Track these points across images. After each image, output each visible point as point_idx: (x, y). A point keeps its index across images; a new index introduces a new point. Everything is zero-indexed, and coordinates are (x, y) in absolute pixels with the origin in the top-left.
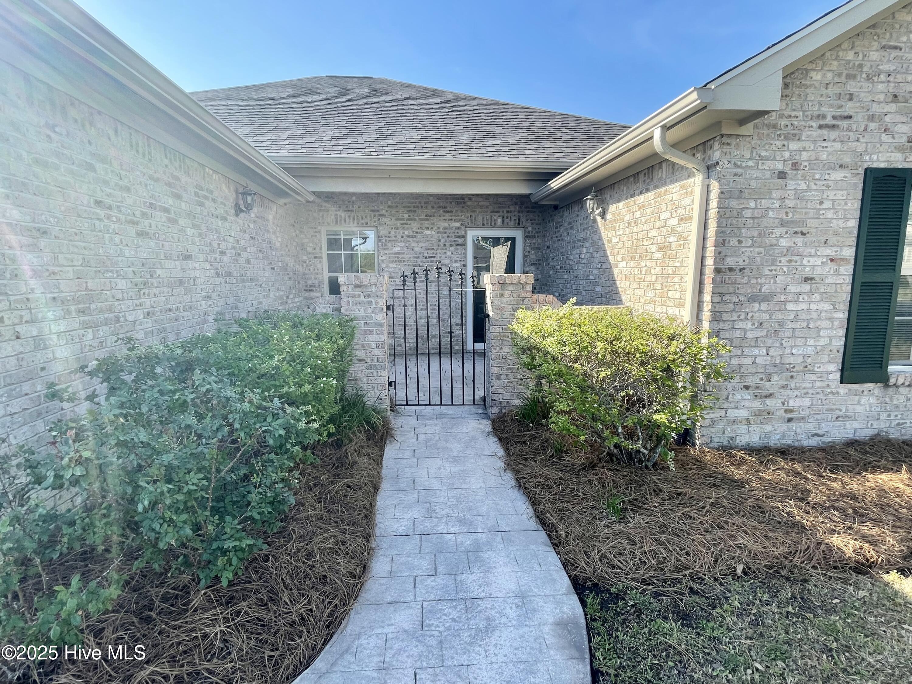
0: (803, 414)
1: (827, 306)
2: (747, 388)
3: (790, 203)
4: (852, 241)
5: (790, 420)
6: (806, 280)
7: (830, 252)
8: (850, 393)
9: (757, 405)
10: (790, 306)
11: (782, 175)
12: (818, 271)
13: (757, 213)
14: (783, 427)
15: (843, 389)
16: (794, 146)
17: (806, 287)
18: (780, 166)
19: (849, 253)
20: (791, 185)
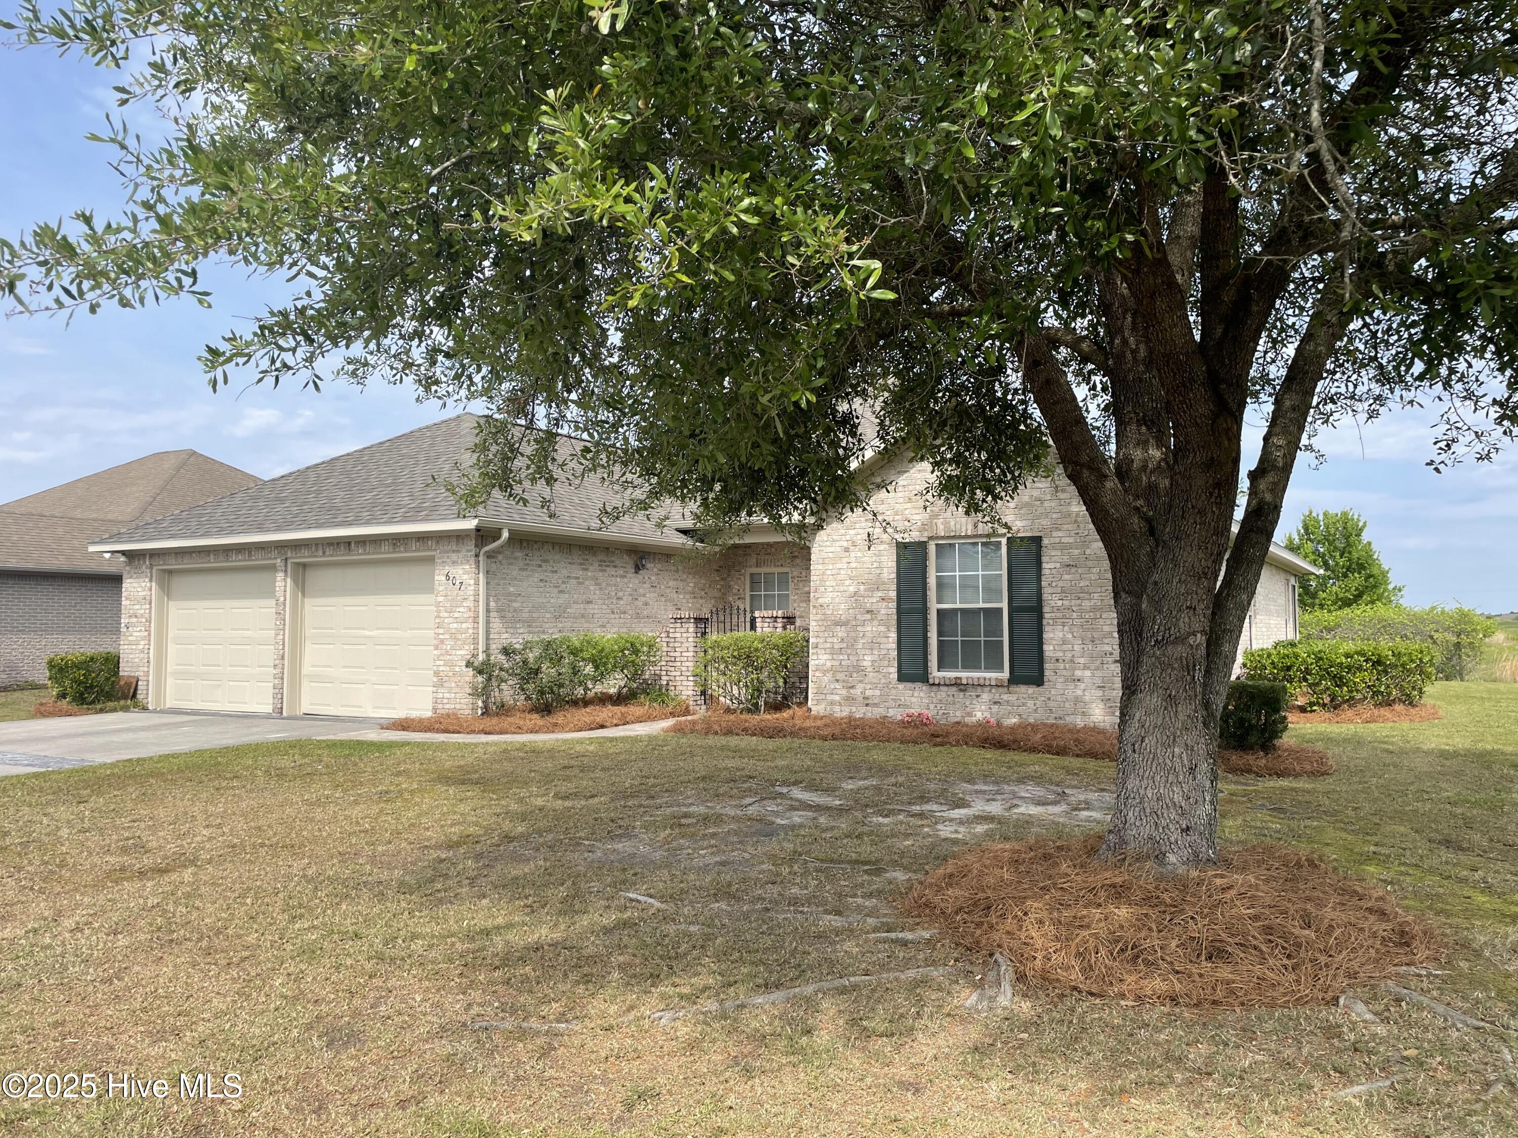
0: (876, 701)
1: (882, 629)
2: (837, 681)
3: (853, 565)
4: (894, 587)
5: (867, 705)
6: (868, 612)
7: (880, 594)
8: (905, 688)
9: (844, 692)
10: (859, 628)
11: (847, 550)
12: (874, 607)
13: (834, 572)
14: (863, 709)
15: (901, 686)
16: (852, 532)
17: (868, 616)
18: (845, 544)
19: (893, 594)
20: (853, 555)
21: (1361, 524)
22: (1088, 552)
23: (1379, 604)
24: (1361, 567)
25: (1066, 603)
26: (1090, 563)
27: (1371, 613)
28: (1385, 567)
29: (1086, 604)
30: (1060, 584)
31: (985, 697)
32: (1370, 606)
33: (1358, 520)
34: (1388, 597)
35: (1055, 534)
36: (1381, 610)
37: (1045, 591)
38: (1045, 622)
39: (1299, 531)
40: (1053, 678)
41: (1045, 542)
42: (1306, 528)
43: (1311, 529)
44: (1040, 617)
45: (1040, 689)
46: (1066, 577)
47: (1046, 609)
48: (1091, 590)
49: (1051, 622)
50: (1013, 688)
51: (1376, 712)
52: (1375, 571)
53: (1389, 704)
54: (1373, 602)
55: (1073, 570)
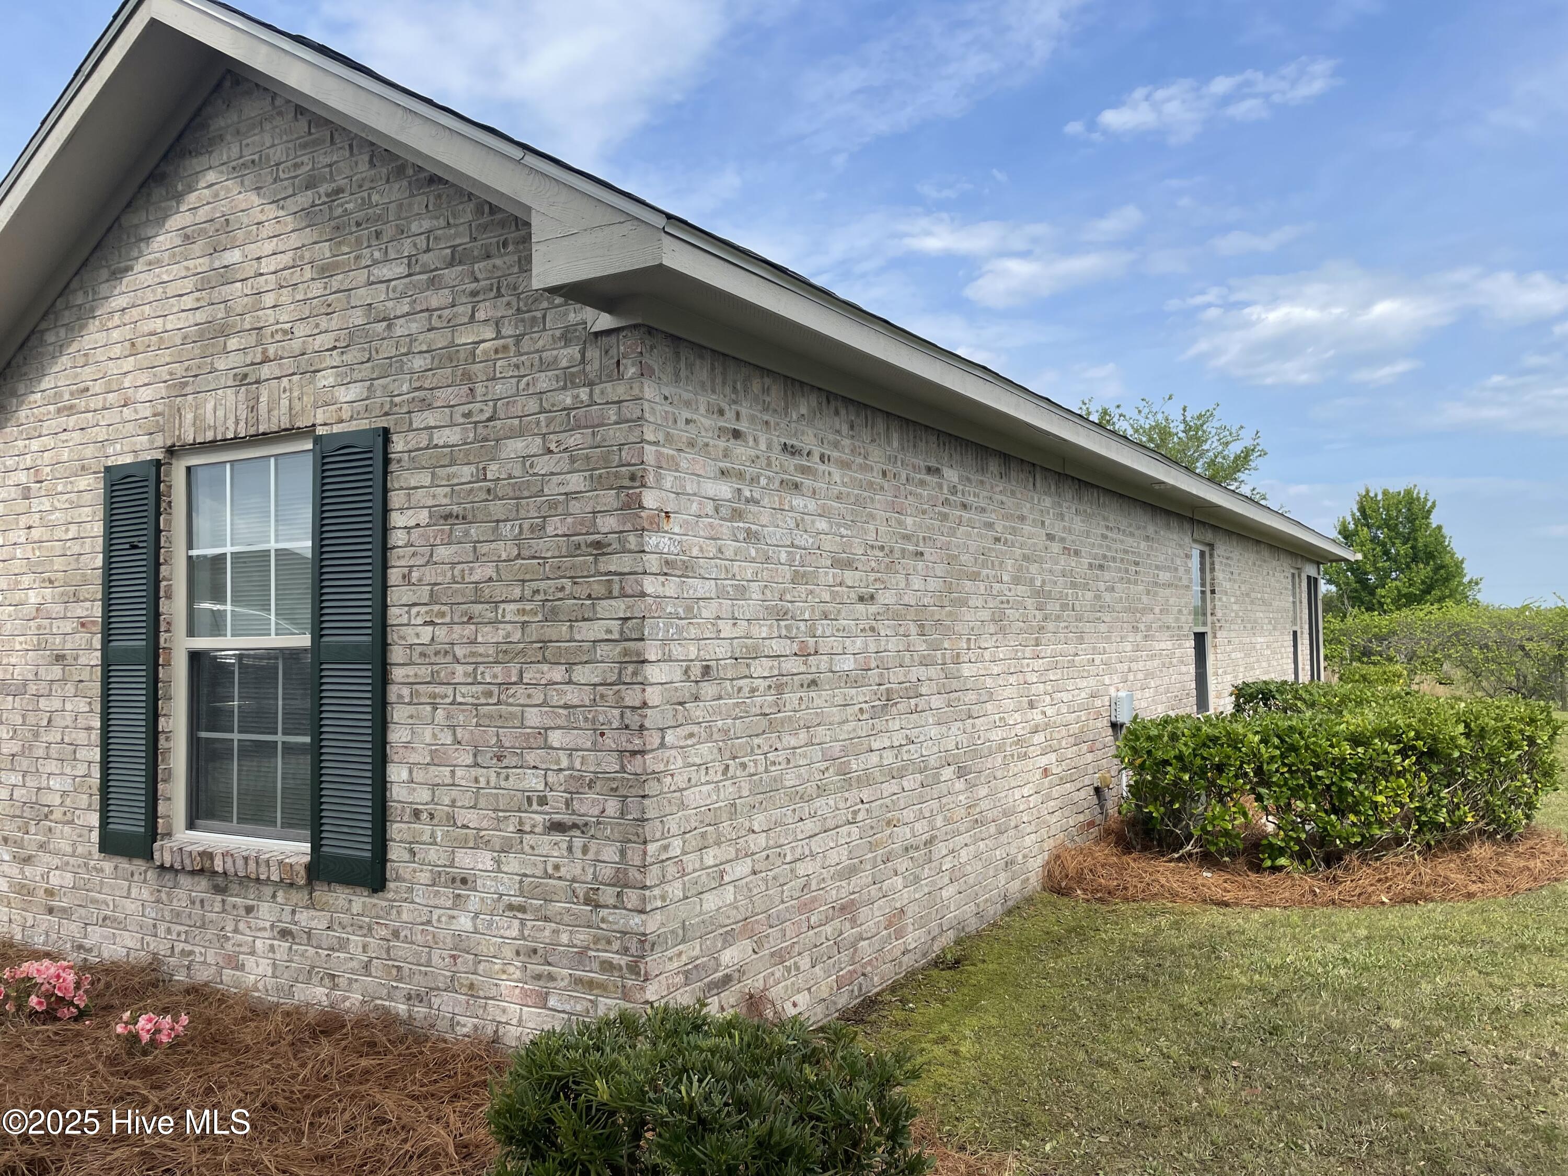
5: (52, 912)
6: (58, 658)
7: (71, 610)
8: (112, 873)
10: (42, 703)
12: (68, 646)
15: (108, 866)
17: (58, 670)
21: (1429, 504)
22: (493, 470)
23: (1449, 603)
24: (1430, 556)
25: (441, 633)
26: (497, 508)
27: (1438, 615)
28: (1459, 556)
29: (489, 636)
30: (430, 574)
31: (266, 912)
32: (1436, 606)
33: (1426, 500)
34: (1463, 593)
35: (419, 420)
36: (1453, 611)
37: (394, 596)
38: (393, 692)
39: (1353, 515)
40: (405, 870)
41: (398, 444)
42: (1362, 510)
43: (1368, 512)
44: (382, 679)
45: (378, 901)
46: (443, 553)
47: (397, 654)
48: (500, 591)
49: (406, 691)
50: (322, 894)
51: (1426, 871)
52: (1447, 559)
53: (1459, 845)
54: (1441, 600)
55: (459, 530)
